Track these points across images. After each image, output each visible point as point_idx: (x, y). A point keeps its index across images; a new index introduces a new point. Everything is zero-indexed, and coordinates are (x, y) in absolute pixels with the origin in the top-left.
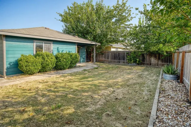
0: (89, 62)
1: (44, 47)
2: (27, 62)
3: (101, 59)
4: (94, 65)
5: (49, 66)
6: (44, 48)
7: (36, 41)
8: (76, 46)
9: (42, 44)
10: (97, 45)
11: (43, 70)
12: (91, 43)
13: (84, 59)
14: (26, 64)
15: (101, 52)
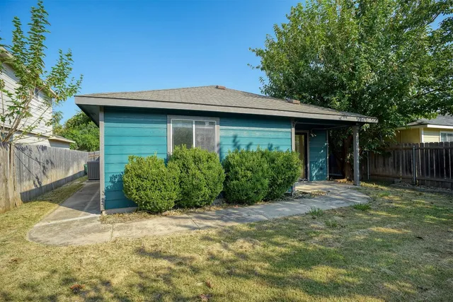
0: (339, 181)
1: (197, 135)
2: (139, 176)
3: (380, 170)
4: (355, 194)
5: (200, 190)
6: (196, 138)
7: (173, 118)
8: (293, 129)
9: (189, 126)
10: (364, 123)
11: (186, 202)
12: (343, 119)
13: (321, 169)
14: (137, 182)
15: (378, 149)
